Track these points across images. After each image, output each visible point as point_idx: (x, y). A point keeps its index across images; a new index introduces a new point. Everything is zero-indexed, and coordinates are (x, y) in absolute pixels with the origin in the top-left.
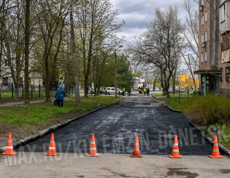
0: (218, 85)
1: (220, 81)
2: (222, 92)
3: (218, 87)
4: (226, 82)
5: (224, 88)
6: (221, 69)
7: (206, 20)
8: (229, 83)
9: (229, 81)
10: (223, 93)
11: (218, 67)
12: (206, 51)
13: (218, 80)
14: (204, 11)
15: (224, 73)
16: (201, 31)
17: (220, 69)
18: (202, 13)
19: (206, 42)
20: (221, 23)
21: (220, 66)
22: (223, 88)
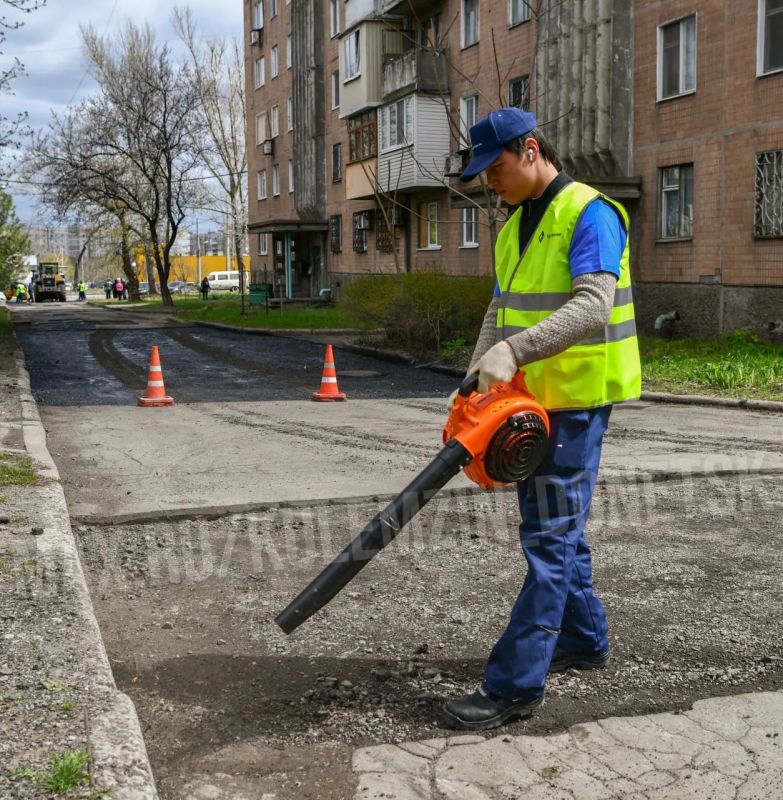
0: (325, 265)
1: (331, 253)
2: (338, 284)
3: (326, 268)
4: (354, 253)
5: (347, 271)
6: (338, 217)
7: (274, 74)
8: (363, 256)
9: (366, 252)
10: (342, 286)
11: (324, 212)
12: (276, 166)
13: (325, 251)
14: (264, 44)
15: (347, 228)
16: (256, 104)
17: (332, 217)
18: (256, 50)
19: (277, 141)
20: (346, 84)
21: (329, 211)
22: (344, 271)
